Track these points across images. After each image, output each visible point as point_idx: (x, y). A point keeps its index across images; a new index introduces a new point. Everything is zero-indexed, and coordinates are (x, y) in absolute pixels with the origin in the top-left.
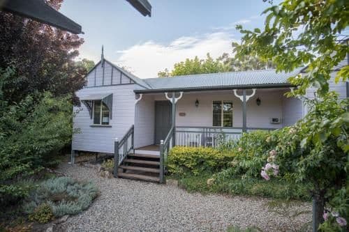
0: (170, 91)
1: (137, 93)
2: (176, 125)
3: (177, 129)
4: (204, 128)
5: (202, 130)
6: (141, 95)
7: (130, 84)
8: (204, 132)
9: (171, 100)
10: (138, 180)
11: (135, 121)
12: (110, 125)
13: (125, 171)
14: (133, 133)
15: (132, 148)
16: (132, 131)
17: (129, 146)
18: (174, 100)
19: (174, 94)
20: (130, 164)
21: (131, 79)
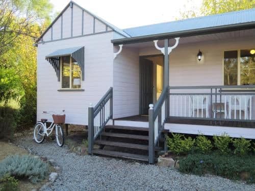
0: (161, 38)
1: (116, 43)
2: (170, 85)
3: (171, 91)
4: (211, 87)
5: (209, 91)
6: (121, 46)
7: (107, 32)
8: (211, 94)
9: (163, 50)
10: (119, 158)
11: (114, 81)
12: (82, 88)
13: (102, 147)
14: (111, 97)
15: (111, 117)
16: (110, 95)
17: (107, 115)
18: (166, 51)
19: (166, 41)
20: (108, 139)
21: (107, 26)
